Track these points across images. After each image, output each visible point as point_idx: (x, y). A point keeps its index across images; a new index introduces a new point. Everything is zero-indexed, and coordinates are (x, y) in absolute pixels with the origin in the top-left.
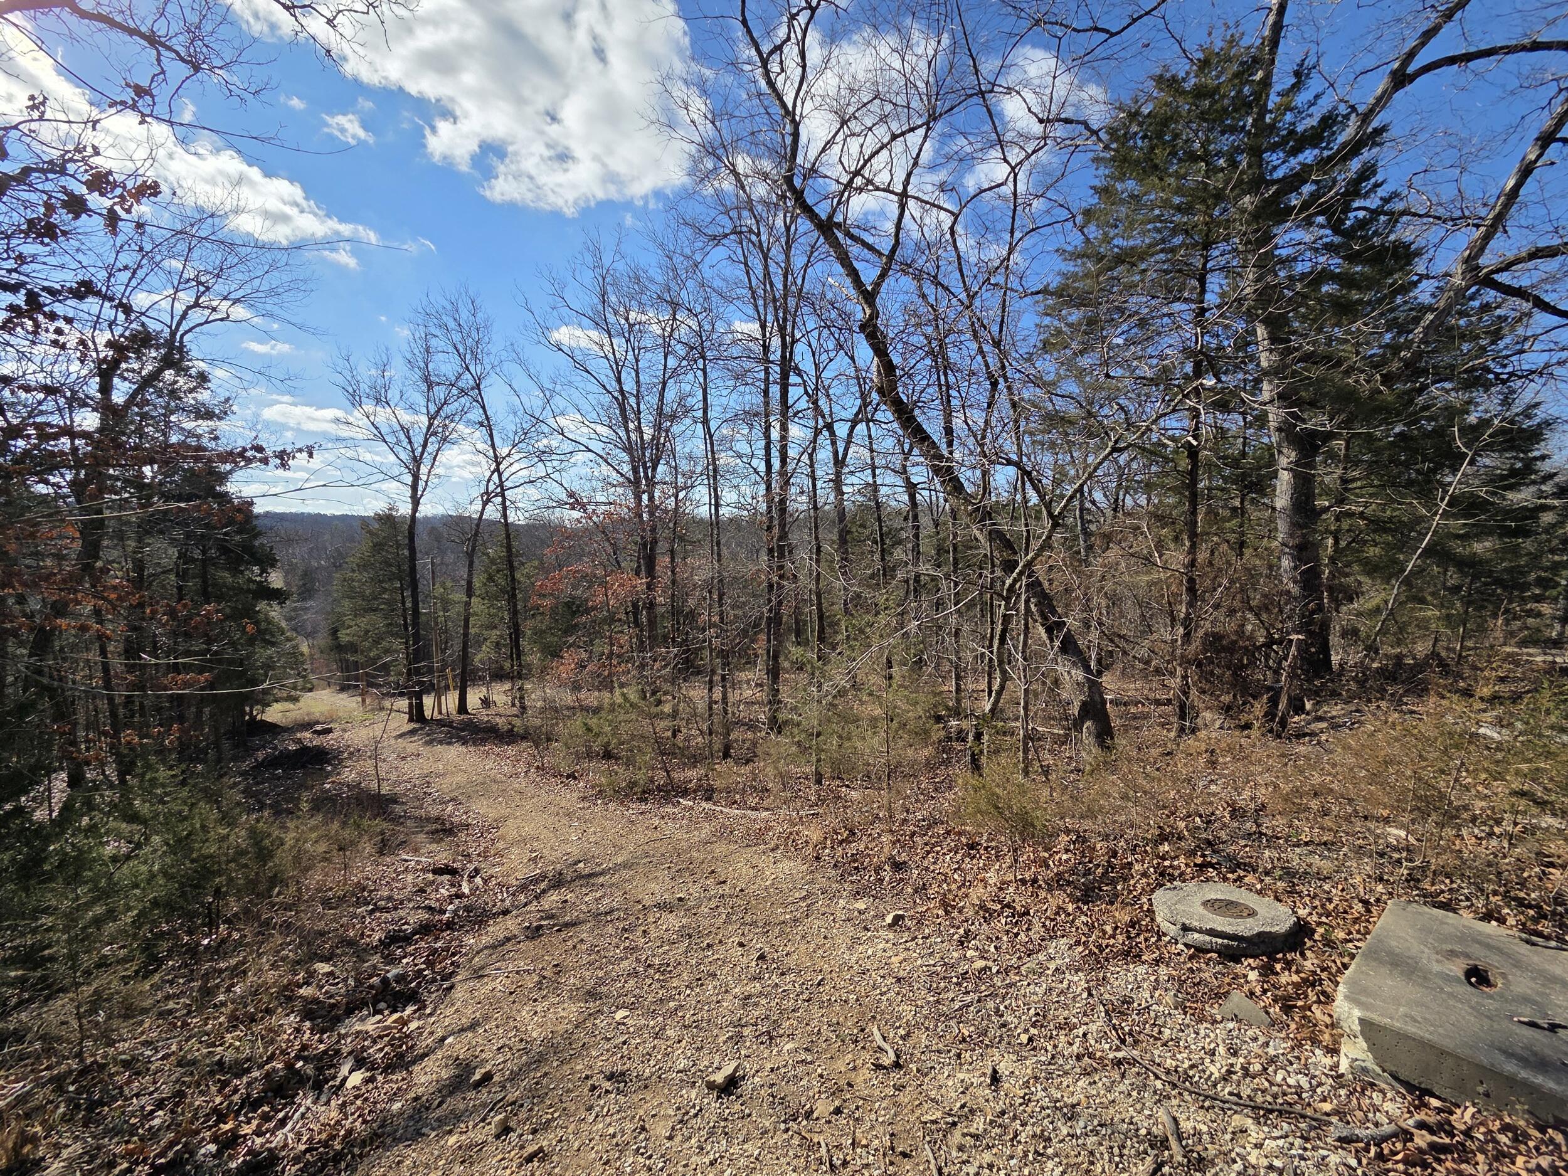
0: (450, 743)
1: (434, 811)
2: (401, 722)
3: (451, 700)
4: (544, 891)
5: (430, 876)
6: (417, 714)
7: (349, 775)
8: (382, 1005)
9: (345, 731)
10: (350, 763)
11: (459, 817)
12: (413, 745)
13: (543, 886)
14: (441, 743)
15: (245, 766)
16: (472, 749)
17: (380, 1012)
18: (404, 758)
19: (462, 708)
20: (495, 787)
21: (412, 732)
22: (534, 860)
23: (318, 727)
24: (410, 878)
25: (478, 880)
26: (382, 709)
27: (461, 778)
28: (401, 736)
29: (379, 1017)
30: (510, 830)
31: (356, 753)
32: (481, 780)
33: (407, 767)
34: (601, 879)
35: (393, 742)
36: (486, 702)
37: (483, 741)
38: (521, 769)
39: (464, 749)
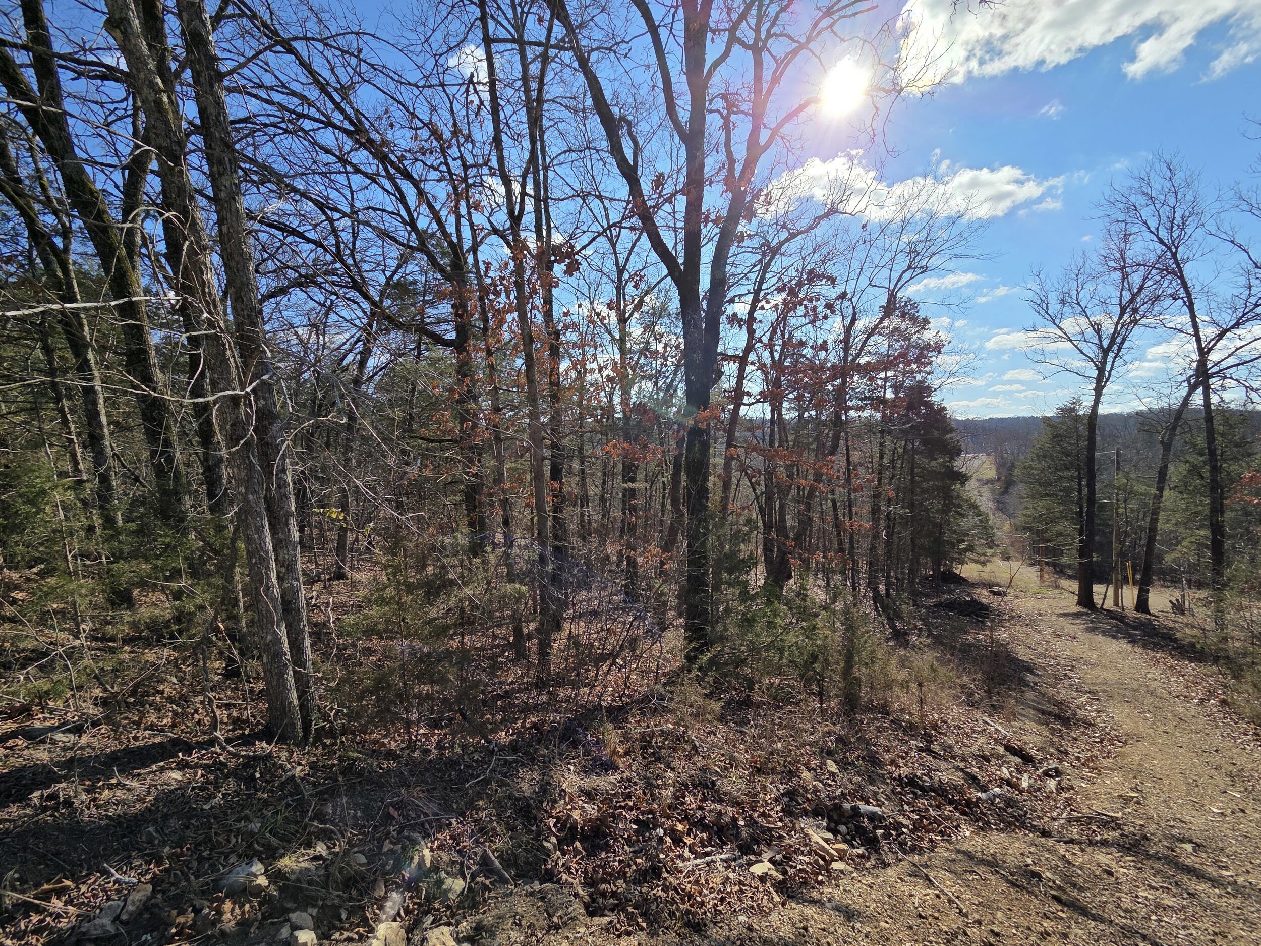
0: (1114, 637)
1: (1063, 694)
2: (1071, 603)
3: (1130, 595)
5: (1001, 750)
6: (1086, 599)
7: (1002, 635)
9: (1017, 597)
10: (1007, 624)
11: (1089, 712)
12: (1077, 628)
14: (1104, 633)
16: (1139, 650)
18: (1059, 636)
19: (1142, 605)
20: (1149, 700)
21: (1077, 615)
23: (995, 589)
24: (982, 740)
26: (1057, 587)
27: (1110, 675)
28: (1064, 615)
31: (1015, 618)
32: (1135, 685)
33: (1058, 644)
35: (1054, 618)
36: (1178, 608)
37: (1156, 647)
38: (1197, 694)
39: (1129, 647)
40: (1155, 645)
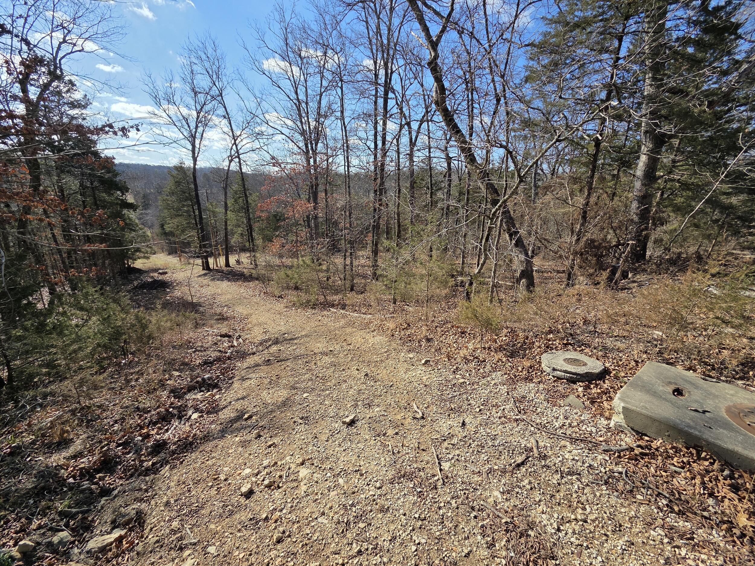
0: (222, 280)
1: (218, 311)
2: (199, 270)
3: (222, 261)
4: (270, 345)
5: (219, 338)
6: (206, 266)
7: (177, 293)
8: (203, 389)
9: (173, 273)
10: (177, 288)
11: (230, 313)
12: (206, 281)
13: (270, 343)
14: (218, 280)
15: (130, 287)
16: (233, 283)
17: (203, 391)
18: (202, 286)
19: (227, 264)
20: (245, 301)
21: (205, 275)
22: (265, 332)
23: (161, 271)
24: (210, 338)
25: (241, 340)
26: (189, 264)
27: (229, 296)
28: (200, 276)
29: (202, 393)
30: (254, 319)
31: (179, 284)
32: (239, 297)
33: (204, 290)
34: (295, 341)
35: (196, 279)
36: (238, 262)
38: (257, 293)
39: (229, 283)
40: (238, 279)
